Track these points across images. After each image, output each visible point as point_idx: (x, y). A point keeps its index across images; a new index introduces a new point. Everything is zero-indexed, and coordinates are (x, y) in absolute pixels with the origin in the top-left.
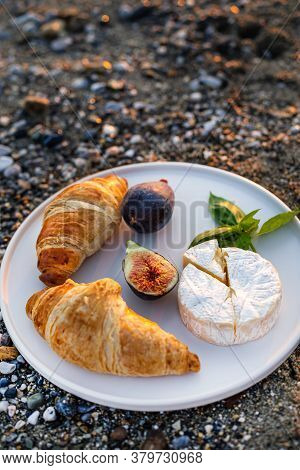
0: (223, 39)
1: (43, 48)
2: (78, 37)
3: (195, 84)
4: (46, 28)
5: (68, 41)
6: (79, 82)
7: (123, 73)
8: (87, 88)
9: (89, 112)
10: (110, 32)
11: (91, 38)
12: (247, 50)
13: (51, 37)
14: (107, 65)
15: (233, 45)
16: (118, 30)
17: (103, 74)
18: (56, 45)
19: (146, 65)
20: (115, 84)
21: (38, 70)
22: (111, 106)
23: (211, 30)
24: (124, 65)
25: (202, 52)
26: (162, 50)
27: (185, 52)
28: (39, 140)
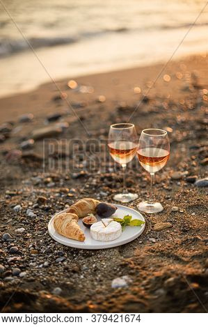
0: (109, 183)
1: (44, 186)
2: (57, 183)
3: (98, 195)
4: (45, 180)
5: (53, 184)
6: (57, 195)
7: (72, 192)
8: (60, 196)
9: (60, 201)
10: (69, 182)
11: (62, 183)
12: (118, 186)
13: (47, 183)
14: (67, 190)
15: (113, 184)
16: (72, 181)
17: (65, 192)
18: (49, 185)
19: (82, 190)
20: (70, 195)
21: (42, 191)
22: (68, 201)
23: (105, 180)
24: (74, 190)
25: (102, 186)
26: (88, 186)
27: (96, 186)
28: (43, 209)
